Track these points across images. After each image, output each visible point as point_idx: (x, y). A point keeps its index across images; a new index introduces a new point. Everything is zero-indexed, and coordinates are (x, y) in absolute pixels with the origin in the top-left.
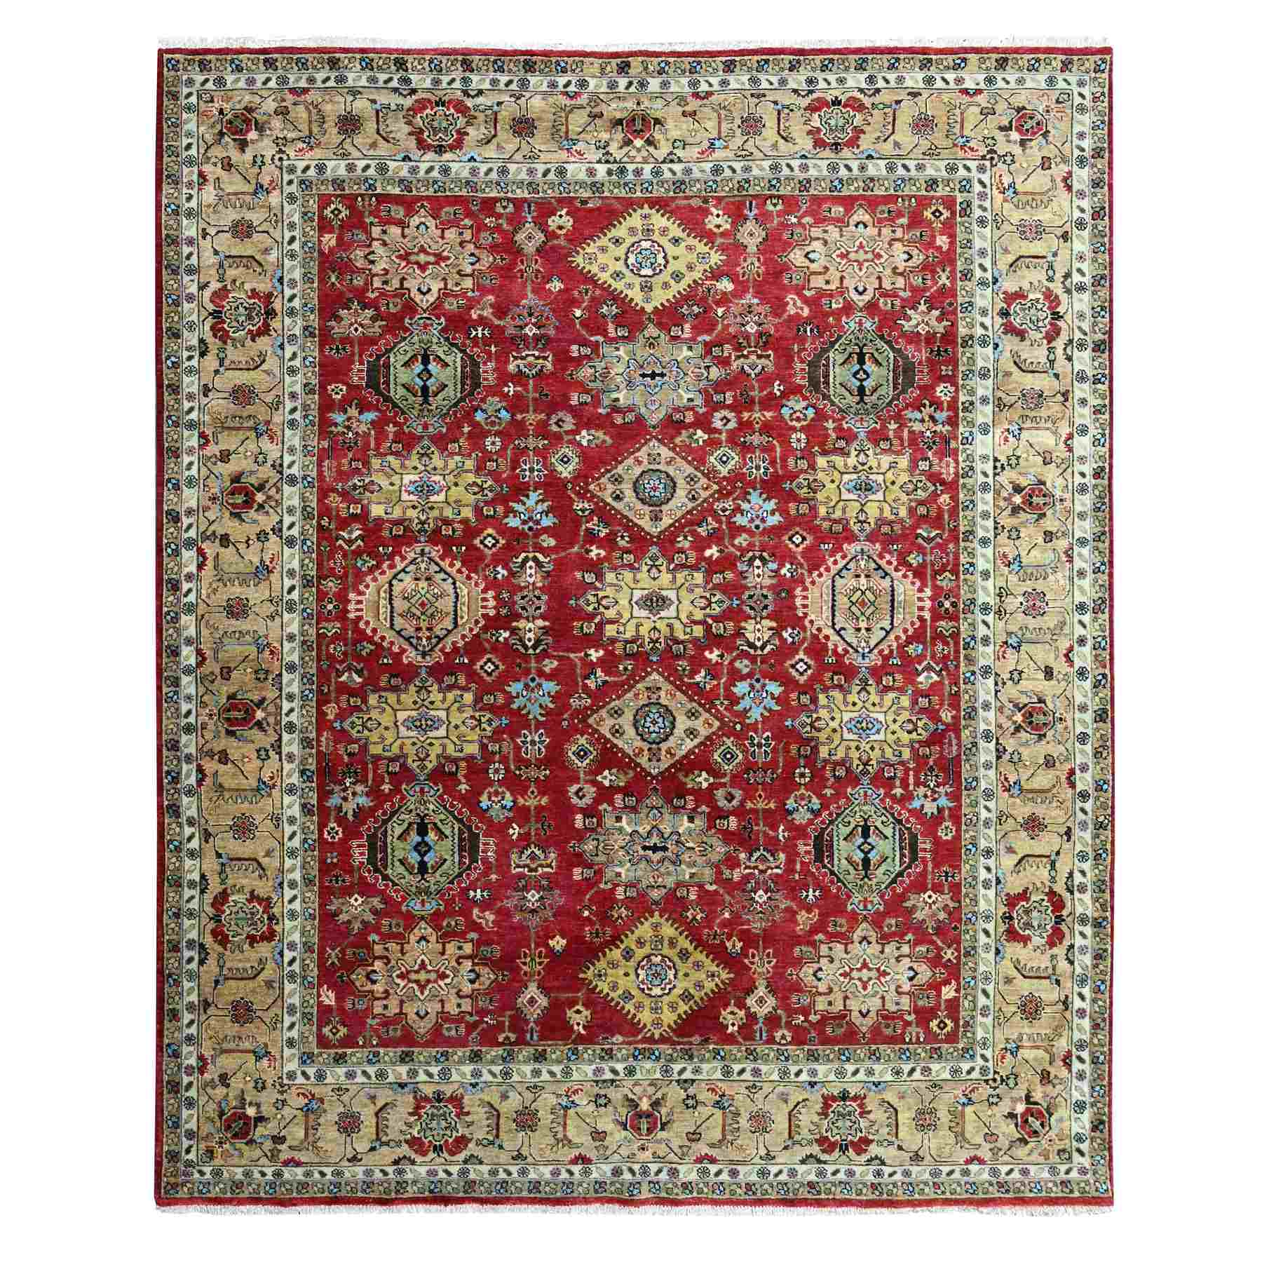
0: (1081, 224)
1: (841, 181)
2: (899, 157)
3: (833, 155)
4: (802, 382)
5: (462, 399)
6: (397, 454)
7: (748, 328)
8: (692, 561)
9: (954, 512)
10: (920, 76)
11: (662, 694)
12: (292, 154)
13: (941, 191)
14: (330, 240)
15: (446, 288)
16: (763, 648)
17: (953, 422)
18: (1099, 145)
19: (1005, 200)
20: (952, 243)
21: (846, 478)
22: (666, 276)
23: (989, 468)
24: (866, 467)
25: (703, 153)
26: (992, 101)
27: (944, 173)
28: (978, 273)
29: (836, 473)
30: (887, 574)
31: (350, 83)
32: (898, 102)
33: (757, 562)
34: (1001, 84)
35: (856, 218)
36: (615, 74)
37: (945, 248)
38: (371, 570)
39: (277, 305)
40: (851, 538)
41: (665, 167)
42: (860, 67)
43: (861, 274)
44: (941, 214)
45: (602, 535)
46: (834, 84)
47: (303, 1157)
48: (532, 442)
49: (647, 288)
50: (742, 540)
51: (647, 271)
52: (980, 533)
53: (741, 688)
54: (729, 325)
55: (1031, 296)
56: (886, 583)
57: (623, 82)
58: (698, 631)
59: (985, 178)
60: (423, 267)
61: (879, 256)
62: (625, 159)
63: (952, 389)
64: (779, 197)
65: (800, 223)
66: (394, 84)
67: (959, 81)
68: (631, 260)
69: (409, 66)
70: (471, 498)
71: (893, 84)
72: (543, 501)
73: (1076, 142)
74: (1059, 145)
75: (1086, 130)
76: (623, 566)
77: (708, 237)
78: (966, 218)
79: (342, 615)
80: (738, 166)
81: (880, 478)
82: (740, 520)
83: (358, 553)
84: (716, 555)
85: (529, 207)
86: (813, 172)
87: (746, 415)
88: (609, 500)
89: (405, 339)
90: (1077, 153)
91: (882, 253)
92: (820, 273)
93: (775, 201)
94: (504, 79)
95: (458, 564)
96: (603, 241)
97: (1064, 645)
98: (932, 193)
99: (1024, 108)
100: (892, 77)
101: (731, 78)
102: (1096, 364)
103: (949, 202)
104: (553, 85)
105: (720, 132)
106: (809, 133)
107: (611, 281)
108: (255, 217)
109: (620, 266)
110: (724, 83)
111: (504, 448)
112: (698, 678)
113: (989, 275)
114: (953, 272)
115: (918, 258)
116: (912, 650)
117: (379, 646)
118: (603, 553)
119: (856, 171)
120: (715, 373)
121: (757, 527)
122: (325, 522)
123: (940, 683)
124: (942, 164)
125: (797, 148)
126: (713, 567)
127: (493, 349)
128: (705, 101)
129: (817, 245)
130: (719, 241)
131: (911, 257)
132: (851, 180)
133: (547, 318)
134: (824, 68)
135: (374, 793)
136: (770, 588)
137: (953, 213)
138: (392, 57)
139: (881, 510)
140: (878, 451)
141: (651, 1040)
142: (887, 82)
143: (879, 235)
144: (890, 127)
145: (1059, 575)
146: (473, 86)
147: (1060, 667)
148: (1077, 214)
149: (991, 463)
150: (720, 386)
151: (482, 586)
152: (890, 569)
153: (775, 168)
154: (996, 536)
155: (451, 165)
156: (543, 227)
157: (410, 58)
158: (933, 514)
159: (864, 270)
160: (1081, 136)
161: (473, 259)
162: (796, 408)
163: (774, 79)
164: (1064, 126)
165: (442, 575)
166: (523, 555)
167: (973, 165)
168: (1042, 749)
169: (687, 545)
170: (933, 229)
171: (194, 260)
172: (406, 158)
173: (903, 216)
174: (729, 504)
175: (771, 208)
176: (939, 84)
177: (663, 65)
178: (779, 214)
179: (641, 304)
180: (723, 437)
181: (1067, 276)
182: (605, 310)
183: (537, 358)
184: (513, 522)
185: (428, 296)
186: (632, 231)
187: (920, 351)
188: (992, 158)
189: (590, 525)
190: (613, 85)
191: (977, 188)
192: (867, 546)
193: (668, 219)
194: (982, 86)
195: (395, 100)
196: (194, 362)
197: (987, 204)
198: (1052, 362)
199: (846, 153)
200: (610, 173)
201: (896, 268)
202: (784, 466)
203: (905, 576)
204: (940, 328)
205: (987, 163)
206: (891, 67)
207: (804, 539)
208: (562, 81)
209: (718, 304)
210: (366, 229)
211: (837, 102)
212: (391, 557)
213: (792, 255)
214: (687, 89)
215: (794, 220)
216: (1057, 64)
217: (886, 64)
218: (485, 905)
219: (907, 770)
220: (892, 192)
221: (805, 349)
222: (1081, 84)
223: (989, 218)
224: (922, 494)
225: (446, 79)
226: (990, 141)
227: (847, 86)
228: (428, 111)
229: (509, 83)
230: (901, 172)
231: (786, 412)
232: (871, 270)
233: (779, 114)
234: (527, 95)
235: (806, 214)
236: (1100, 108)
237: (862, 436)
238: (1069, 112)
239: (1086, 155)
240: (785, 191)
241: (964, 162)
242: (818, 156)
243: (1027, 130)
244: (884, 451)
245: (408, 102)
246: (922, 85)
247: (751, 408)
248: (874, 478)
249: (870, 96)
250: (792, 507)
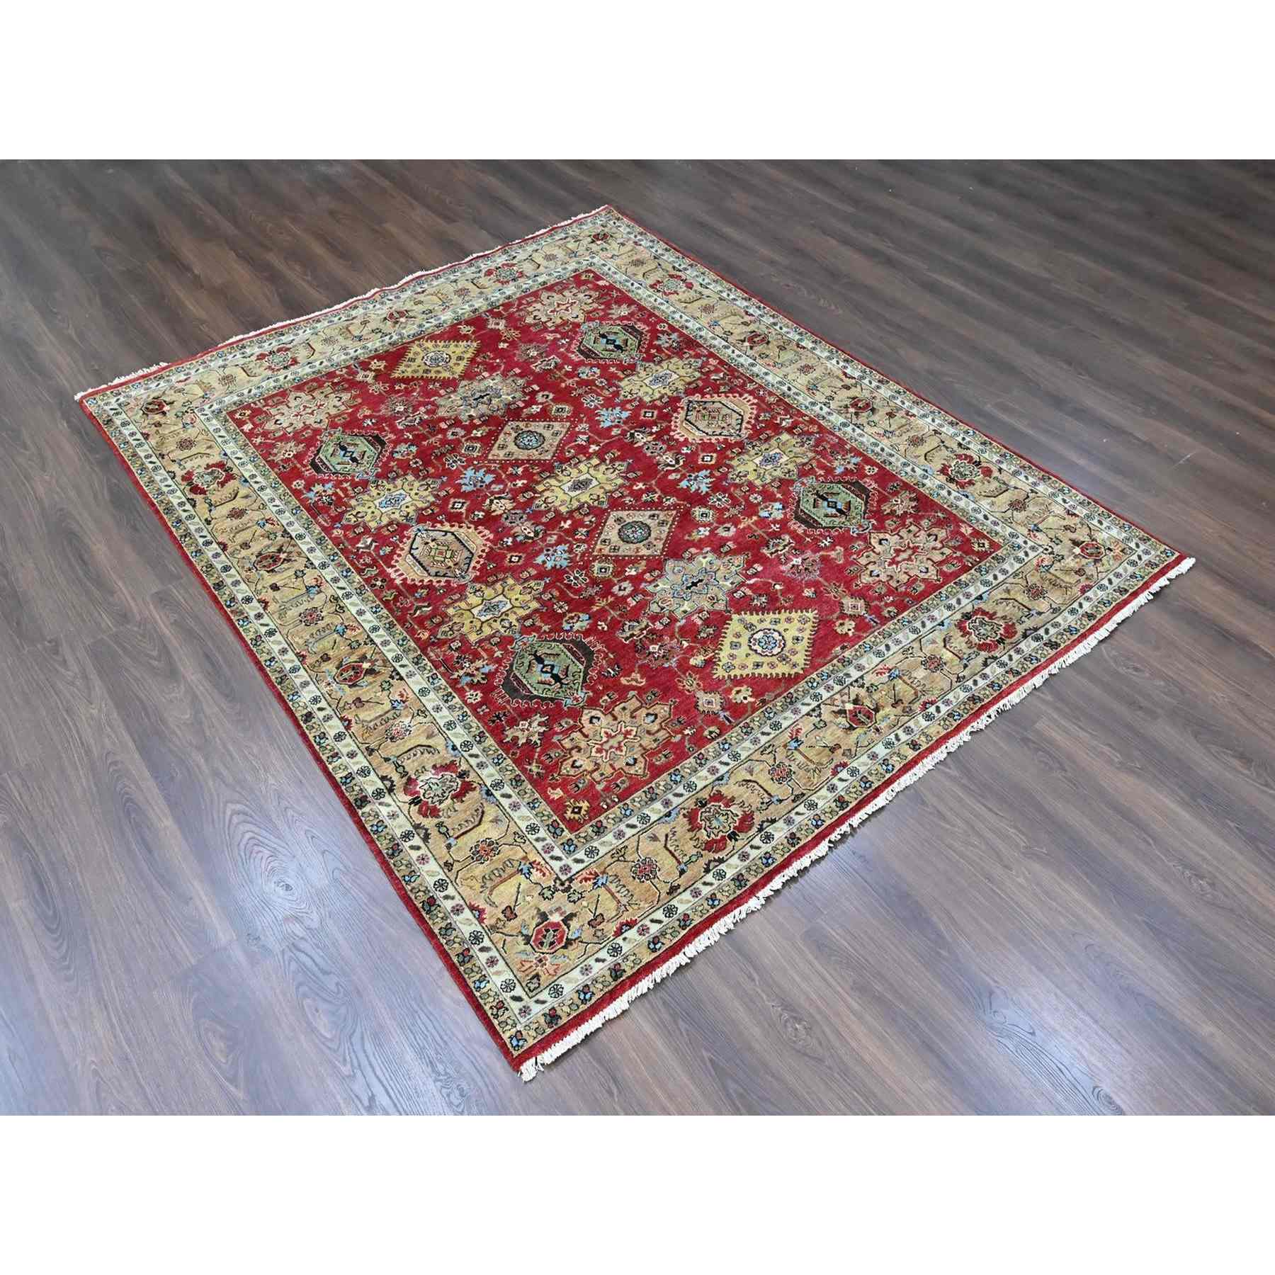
0: (441, 885)
1: (676, 782)
2: (644, 831)
3: (700, 795)
4: (588, 639)
5: (798, 506)
6: (804, 464)
7: (657, 647)
8: (576, 515)
9: (412, 632)
10: (682, 909)
11: (536, 453)
12: (1044, 556)
13: (588, 829)
14: (966, 530)
15: (872, 550)
16: (491, 501)
17: (454, 683)
18: (469, 965)
19: (525, 858)
20: (546, 797)
21: (509, 606)
22: (744, 640)
23: (403, 672)
24: (499, 620)
25: (798, 731)
26: (599, 934)
27: (595, 844)
28: (507, 789)
29: (519, 605)
30: (436, 575)
31: (1066, 614)
32: (682, 872)
33: (532, 535)
34: (603, 954)
35: (641, 765)
36: (915, 738)
37: (550, 791)
38: (758, 416)
39: (953, 486)
40: (478, 580)
41: (814, 704)
42: (739, 878)
43: (603, 730)
44: (573, 812)
45: (644, 495)
46: (747, 849)
47: (561, 242)
48: (734, 511)
49: (749, 627)
50: (553, 539)
51: (759, 636)
52: (381, 632)
53: (489, 478)
54: (671, 640)
55: (449, 801)
56: (433, 571)
57: (904, 737)
58: (540, 488)
59: (557, 865)
60: (898, 552)
61: (599, 751)
62: (846, 691)
63: (469, 701)
64: (713, 739)
65: (681, 732)
66: (1041, 632)
67: (643, 931)
68: (776, 635)
69: (1047, 648)
70: (739, 469)
71: (699, 885)
72: (697, 490)
73: (494, 953)
74: (509, 939)
75: (492, 970)
76: (616, 490)
77: (738, 682)
78: (550, 822)
79: (751, 393)
80: (764, 739)
81: (483, 619)
82: (563, 547)
83: (774, 418)
84: (562, 524)
85: (875, 622)
86: (704, 772)
87: (610, 599)
88: (657, 512)
89: (865, 513)
90: (487, 943)
91: (599, 755)
92: (635, 711)
93: (714, 734)
94: (982, 682)
95: (714, 441)
96: (806, 634)
97: (272, 607)
98: (593, 822)
99: (565, 947)
100: (706, 891)
101: (831, 795)
102: (357, 788)
103: (574, 826)
104: (947, 703)
105: (801, 753)
106: (733, 799)
107: (777, 616)
108: (1019, 516)
109: (780, 627)
110: (833, 788)
111: (747, 500)
112: (521, 469)
113: (497, 794)
114: (530, 779)
115: (566, 769)
116: (388, 550)
117: (718, 393)
118: (635, 488)
119: (670, 796)
120: (655, 608)
121: (548, 550)
122: (807, 418)
123: (353, 546)
124: (603, 851)
125: (732, 781)
126: (559, 517)
127: (808, 539)
128: (833, 766)
129: (655, 727)
130: (729, 684)
131: (573, 766)
132: (668, 789)
133: (793, 573)
134: (767, 856)
135: (659, 349)
136: (512, 528)
137: (563, 819)
138: (1062, 646)
139: (467, 604)
140: (497, 634)
141: (419, 340)
142: (705, 884)
143: (611, 765)
144: (672, 849)
145: (301, 641)
146: (994, 665)
147: (268, 595)
148: (450, 892)
149: (403, 674)
150: (642, 606)
151: (690, 440)
152: (435, 580)
153: (735, 756)
154: (368, 636)
155: (950, 613)
156: (852, 617)
157: (1052, 652)
158: (427, 623)
159: (603, 735)
160: (492, 962)
161: (875, 573)
162: (579, 624)
163: (798, 819)
164: (515, 959)
165: (717, 433)
166: (681, 463)
167: (576, 868)
168: (256, 548)
169: (586, 519)
170: (571, 796)
171: (1022, 477)
172: (980, 597)
173: (603, 790)
174: (578, 551)
175: (712, 729)
176: (659, 915)
177: (890, 767)
178: (701, 729)
179: (743, 616)
180: (615, 580)
181: (426, 838)
182: (763, 599)
183: (777, 551)
184: (704, 473)
185: (877, 540)
186: (794, 653)
187: (514, 709)
188: (562, 884)
189: (656, 495)
190: (908, 731)
191: (557, 852)
192: (463, 582)
193: (777, 674)
194: (619, 940)
195: (1029, 623)
196: (959, 439)
197: (539, 845)
198: (397, 766)
199: (691, 804)
200: (848, 675)
201: (579, 751)
202: (558, 589)
203: (422, 581)
204: (510, 733)
205: (564, 878)
206: (713, 897)
207: (511, 561)
208: (944, 709)
209: (691, 648)
210: (955, 548)
211: (733, 836)
212: (754, 426)
213: (666, 708)
214: (855, 764)
215: (687, 732)
216: (563, 1011)
217: (719, 896)
218: (556, 340)
219: (347, 496)
220: (628, 801)
221: (604, 658)
222: (525, 1011)
223: (529, 836)
224: (445, 628)
225: (1016, 657)
226: (575, 897)
227: (737, 856)
228: (1002, 631)
229: (975, 683)
230: (633, 821)
231: (584, 616)
232: (598, 738)
233: (769, 794)
234: (955, 685)
235: (682, 741)
236: (491, 999)
237: (517, 636)
238: (519, 975)
239: (476, 947)
240: (711, 748)
241: (585, 864)
242: (710, 787)
243: (547, 931)
244: (493, 636)
245: (1020, 629)
246: (674, 902)
247: (612, 606)
248: (488, 617)
249: (710, 861)
250: (534, 572)
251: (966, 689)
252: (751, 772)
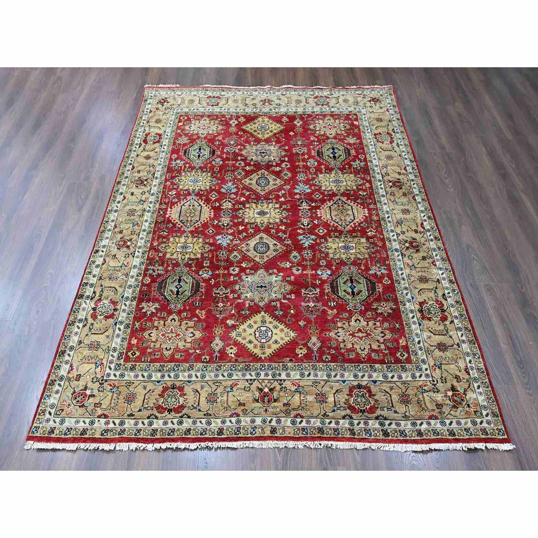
0: (72, 348)
1: (174, 370)
2: (145, 381)
3: (176, 383)
4: (203, 284)
5: (337, 278)
6: (359, 259)
7: (222, 305)
8: (249, 226)
9: (153, 239)
10: (126, 426)
11: (260, 189)
12: (429, 383)
13: (129, 365)
14: (402, 342)
15: (349, 322)
16: (226, 201)
17: (146, 270)
18: (51, 387)
19: (102, 359)
20: (130, 340)
21: (190, 250)
22: (255, 326)
23: (137, 253)
24: (182, 254)
25: (236, 385)
26: (94, 411)
27: (126, 373)
28: (122, 327)
29: (194, 252)
30: (181, 221)
31: (409, 423)
32: (140, 410)
33: (226, 225)
34: (87, 421)
35: (170, 352)
36: (278, 428)
37: (133, 338)
38: (362, 223)
39: (419, 315)
40: (192, 232)
41: (254, 377)
42: (155, 431)
43: (172, 327)
44: (132, 354)
45: (281, 233)
46: (169, 421)
47: (357, 95)
48: (308, 263)
49: (264, 322)
50: (231, 231)
51: (263, 329)
52: (145, 233)
53: (234, 190)
54: (230, 306)
55: (102, 317)
56: (181, 218)
57: (274, 423)
58: (247, 206)
59: (108, 370)
60: (360, 330)
61: (163, 335)
62: (272, 381)
63: (144, 281)
64: (203, 362)
65: (195, 350)
66: (387, 422)
67: (107, 423)
68: (270, 333)
69: (381, 433)
70: (329, 244)
71: (140, 421)
72: (303, 243)
73: (61, 389)
74: (69, 387)
75: (54, 395)
76: (273, 224)
77: (236, 344)
78: (121, 351)
79: (369, 210)
80: (221, 378)
81: (178, 250)
82: (231, 237)
83: (368, 228)
84: (240, 227)
85: (316, 358)
86: (186, 374)
87: (226, 272)
88: (278, 244)
89: (363, 301)
90: (62, 383)
91: (161, 336)
92: (189, 327)
93: (205, 360)
94: (333, 425)
95: (331, 224)
96: (282, 342)
97: (125, 201)
98: (133, 364)
99: (80, 407)
100: (140, 426)
101: (220, 425)
102: (84, 290)
103: (127, 359)
104: (308, 422)
105: (228, 395)
106: (185, 395)
107: (279, 325)
108: (437, 353)
109: (275, 331)
110: (223, 422)
111: (319, 261)
112: (248, 193)
113: (118, 326)
114: (133, 328)
115: (146, 334)
116: (176, 200)
117: (355, 202)
118: (280, 227)
119: (166, 374)
120: (237, 287)
121: (225, 235)
122: (382, 237)
123: (168, 192)
124: (126, 378)
125: (192, 387)
126: (242, 223)
127: (326, 297)
128: (234, 412)
129: (189, 340)
130: (232, 342)
131: (149, 335)
132: (169, 370)
133: (305, 310)
134: (173, 431)
135: (350, 166)
136: (222, 217)
137: (126, 354)
138: (390, 438)
139: (179, 240)
140: (177, 260)
141: (265, 116)
142: (143, 423)
143: (161, 345)
144: (146, 397)
145: (121, 220)
146: (348, 421)
147: (128, 196)
148: (71, 353)
149: (135, 255)
150: (235, 283)
151: (322, 218)
152: (179, 222)
153: (203, 376)
154: (140, 232)
155: (353, 379)
156: (309, 348)
157: (381, 437)
158: (161, 239)
159: (170, 329)
160: (57, 392)
161: (338, 334)
162: (206, 275)
163: (199, 424)
164: (64, 397)
165: (337, 221)
166: (309, 227)
167: (112, 377)
168: (141, 174)
169: (250, 230)
170: (137, 346)
171: (460, 334)
172: (375, 382)
173: (149, 353)
174: (235, 242)
175: (207, 357)
176: (117, 421)
177: (254, 432)
178: (203, 354)
179: (266, 315)
180: (235, 265)
181: (84, 326)
182: (281, 313)
183: (308, 294)
184: (313, 237)
185: (356, 318)
186: (269, 347)
187: (154, 296)
188: (102, 380)
189: (285, 236)
190: (279, 421)
191: (112, 366)
192: (186, 229)
193: (253, 352)
194: (97, 420)
195: (385, 413)
196: (446, 292)
197: (111, 358)
198: (102, 291)
199: (169, 384)
200: (280, 375)
201: (157, 330)
202: (213, 254)
203: (174, 221)
204: (144, 304)
205: (105, 378)
206: (139, 431)
207: (208, 232)
208: (304, 424)
209: (233, 315)
210: (388, 348)
211: (170, 411)
212: (355, 227)
213: (200, 335)
214: (242, 419)
215: (198, 351)
216: (56, 432)
217: (142, 432)
218: (314, 141)
219: (184, 170)
220: (152, 364)
221: (200, 296)
222: (48, 420)
223: (111, 352)
224: (163, 245)
225: (362, 425)
226: (101, 389)
227: (163, 420)
228: (368, 407)
229: (330, 423)
230: (146, 374)
231: (210, 273)
232: (167, 329)
233: (199, 404)
234: (320, 416)
235: (192, 354)
236: (44, 406)
237: (182, 265)
238: (59, 405)
239: (58, 382)
240: (200, 365)
241: (116, 379)
242: (182, 382)
243: (82, 395)
244: (175, 260)
245: (378, 412)
246: (126, 421)
247: (224, 275)
248: (180, 250)
249: (153, 414)
250: (211, 241)
251: (323, 423)
252: (202, 388)
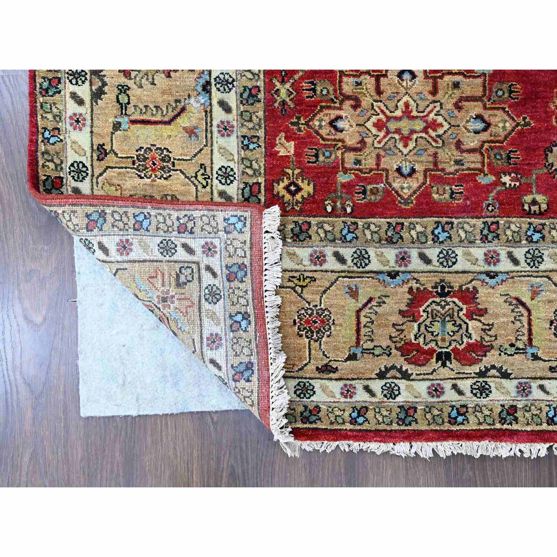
0: (79, 170)
1: (436, 239)
2: (349, 274)
3: (448, 278)
10: (319, 397)
20: (270, 144)
28: (232, 99)
32: (352, 357)
35: (414, 183)
37: (281, 138)
42: (408, 411)
43: (406, 98)
44: (287, 188)
46: (447, 385)
61: (379, 125)
64: (529, 214)
65: (498, 175)
71: (359, 385)
78: (252, 181)
86: (479, 252)
91: (374, 131)
92: (468, 99)
93: (535, 208)
98: (301, 219)
100: (361, 396)
106: (483, 312)
113: (216, 96)
114: (269, 102)
119: (414, 253)
125: (502, 289)
129: (472, 142)
131: (332, 123)
132: (420, 239)
134: (462, 411)
137: (269, 188)
142: (367, 389)
143: (378, 157)
144: (363, 320)
148: (84, 187)
153: (536, 259)
159: (401, 104)
163: (537, 394)
170: (300, 164)
173: (343, 185)
175: (540, 198)
178: (526, 189)
181: (97, 95)
199: (428, 281)
201: (355, 107)
206: (362, 411)
211: (444, 358)
213: (509, 125)
215: (506, 179)
217: (370, 414)
220: (360, 222)
223: (216, 182)
227: (428, 383)
230: (347, 252)
232: (391, 105)
233: (530, 340)
235: (488, 188)
242: (470, 277)
246: (317, 384)
249: (393, 367)
252: (535, 294)
